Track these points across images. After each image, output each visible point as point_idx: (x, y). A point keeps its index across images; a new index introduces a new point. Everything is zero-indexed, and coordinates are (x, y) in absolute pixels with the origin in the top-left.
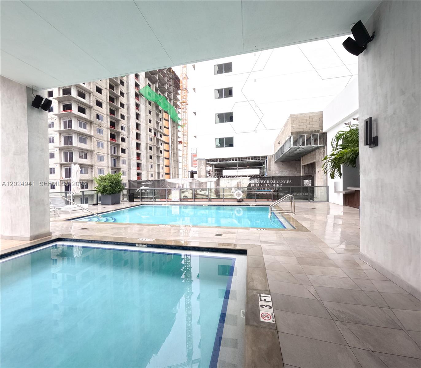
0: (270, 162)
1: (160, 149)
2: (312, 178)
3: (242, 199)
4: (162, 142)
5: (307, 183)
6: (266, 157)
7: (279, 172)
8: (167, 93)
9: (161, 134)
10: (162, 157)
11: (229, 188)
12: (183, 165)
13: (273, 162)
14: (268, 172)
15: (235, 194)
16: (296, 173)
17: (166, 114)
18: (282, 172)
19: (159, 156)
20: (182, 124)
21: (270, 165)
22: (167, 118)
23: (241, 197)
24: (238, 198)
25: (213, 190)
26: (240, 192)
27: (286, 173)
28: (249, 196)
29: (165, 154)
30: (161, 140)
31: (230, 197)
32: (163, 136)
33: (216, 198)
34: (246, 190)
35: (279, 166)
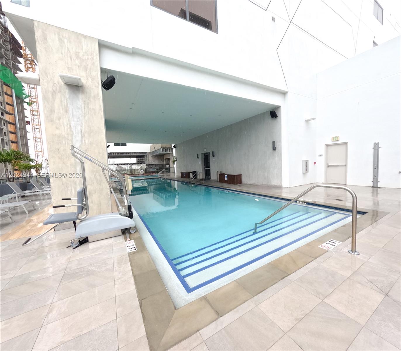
0: (148, 156)
1: (4, 131)
2: (169, 164)
3: (143, 174)
4: (5, 122)
5: (168, 166)
6: (146, 153)
7: (153, 161)
8: (5, 60)
9: (3, 112)
10: (6, 140)
11: (137, 169)
12: (36, 150)
13: (150, 156)
14: (148, 161)
15: (140, 172)
16: (161, 162)
17: (7, 87)
18: (155, 161)
19: (4, 139)
20: (30, 101)
21: (148, 158)
22: (9, 93)
23: (143, 173)
24: (141, 173)
25: (129, 171)
26: (142, 171)
27: (157, 162)
28: (146, 173)
29: (12, 137)
30: (4, 120)
31: (137, 173)
32: (5, 114)
33: (130, 174)
34: (145, 170)
35: (153, 158)
